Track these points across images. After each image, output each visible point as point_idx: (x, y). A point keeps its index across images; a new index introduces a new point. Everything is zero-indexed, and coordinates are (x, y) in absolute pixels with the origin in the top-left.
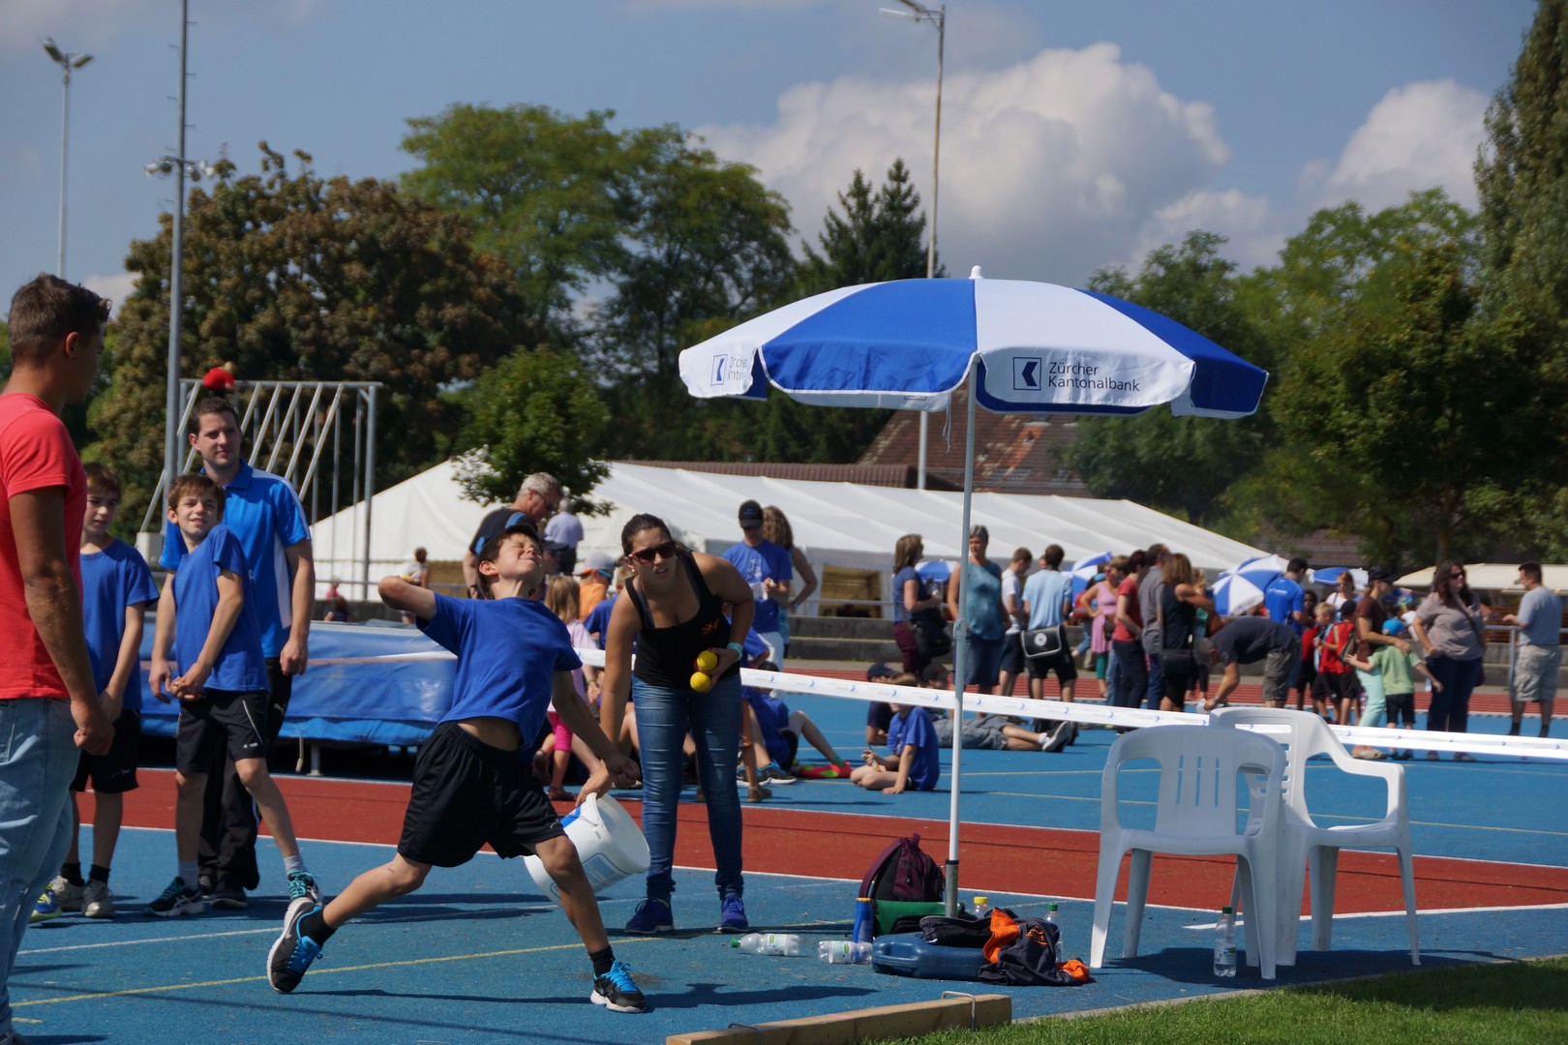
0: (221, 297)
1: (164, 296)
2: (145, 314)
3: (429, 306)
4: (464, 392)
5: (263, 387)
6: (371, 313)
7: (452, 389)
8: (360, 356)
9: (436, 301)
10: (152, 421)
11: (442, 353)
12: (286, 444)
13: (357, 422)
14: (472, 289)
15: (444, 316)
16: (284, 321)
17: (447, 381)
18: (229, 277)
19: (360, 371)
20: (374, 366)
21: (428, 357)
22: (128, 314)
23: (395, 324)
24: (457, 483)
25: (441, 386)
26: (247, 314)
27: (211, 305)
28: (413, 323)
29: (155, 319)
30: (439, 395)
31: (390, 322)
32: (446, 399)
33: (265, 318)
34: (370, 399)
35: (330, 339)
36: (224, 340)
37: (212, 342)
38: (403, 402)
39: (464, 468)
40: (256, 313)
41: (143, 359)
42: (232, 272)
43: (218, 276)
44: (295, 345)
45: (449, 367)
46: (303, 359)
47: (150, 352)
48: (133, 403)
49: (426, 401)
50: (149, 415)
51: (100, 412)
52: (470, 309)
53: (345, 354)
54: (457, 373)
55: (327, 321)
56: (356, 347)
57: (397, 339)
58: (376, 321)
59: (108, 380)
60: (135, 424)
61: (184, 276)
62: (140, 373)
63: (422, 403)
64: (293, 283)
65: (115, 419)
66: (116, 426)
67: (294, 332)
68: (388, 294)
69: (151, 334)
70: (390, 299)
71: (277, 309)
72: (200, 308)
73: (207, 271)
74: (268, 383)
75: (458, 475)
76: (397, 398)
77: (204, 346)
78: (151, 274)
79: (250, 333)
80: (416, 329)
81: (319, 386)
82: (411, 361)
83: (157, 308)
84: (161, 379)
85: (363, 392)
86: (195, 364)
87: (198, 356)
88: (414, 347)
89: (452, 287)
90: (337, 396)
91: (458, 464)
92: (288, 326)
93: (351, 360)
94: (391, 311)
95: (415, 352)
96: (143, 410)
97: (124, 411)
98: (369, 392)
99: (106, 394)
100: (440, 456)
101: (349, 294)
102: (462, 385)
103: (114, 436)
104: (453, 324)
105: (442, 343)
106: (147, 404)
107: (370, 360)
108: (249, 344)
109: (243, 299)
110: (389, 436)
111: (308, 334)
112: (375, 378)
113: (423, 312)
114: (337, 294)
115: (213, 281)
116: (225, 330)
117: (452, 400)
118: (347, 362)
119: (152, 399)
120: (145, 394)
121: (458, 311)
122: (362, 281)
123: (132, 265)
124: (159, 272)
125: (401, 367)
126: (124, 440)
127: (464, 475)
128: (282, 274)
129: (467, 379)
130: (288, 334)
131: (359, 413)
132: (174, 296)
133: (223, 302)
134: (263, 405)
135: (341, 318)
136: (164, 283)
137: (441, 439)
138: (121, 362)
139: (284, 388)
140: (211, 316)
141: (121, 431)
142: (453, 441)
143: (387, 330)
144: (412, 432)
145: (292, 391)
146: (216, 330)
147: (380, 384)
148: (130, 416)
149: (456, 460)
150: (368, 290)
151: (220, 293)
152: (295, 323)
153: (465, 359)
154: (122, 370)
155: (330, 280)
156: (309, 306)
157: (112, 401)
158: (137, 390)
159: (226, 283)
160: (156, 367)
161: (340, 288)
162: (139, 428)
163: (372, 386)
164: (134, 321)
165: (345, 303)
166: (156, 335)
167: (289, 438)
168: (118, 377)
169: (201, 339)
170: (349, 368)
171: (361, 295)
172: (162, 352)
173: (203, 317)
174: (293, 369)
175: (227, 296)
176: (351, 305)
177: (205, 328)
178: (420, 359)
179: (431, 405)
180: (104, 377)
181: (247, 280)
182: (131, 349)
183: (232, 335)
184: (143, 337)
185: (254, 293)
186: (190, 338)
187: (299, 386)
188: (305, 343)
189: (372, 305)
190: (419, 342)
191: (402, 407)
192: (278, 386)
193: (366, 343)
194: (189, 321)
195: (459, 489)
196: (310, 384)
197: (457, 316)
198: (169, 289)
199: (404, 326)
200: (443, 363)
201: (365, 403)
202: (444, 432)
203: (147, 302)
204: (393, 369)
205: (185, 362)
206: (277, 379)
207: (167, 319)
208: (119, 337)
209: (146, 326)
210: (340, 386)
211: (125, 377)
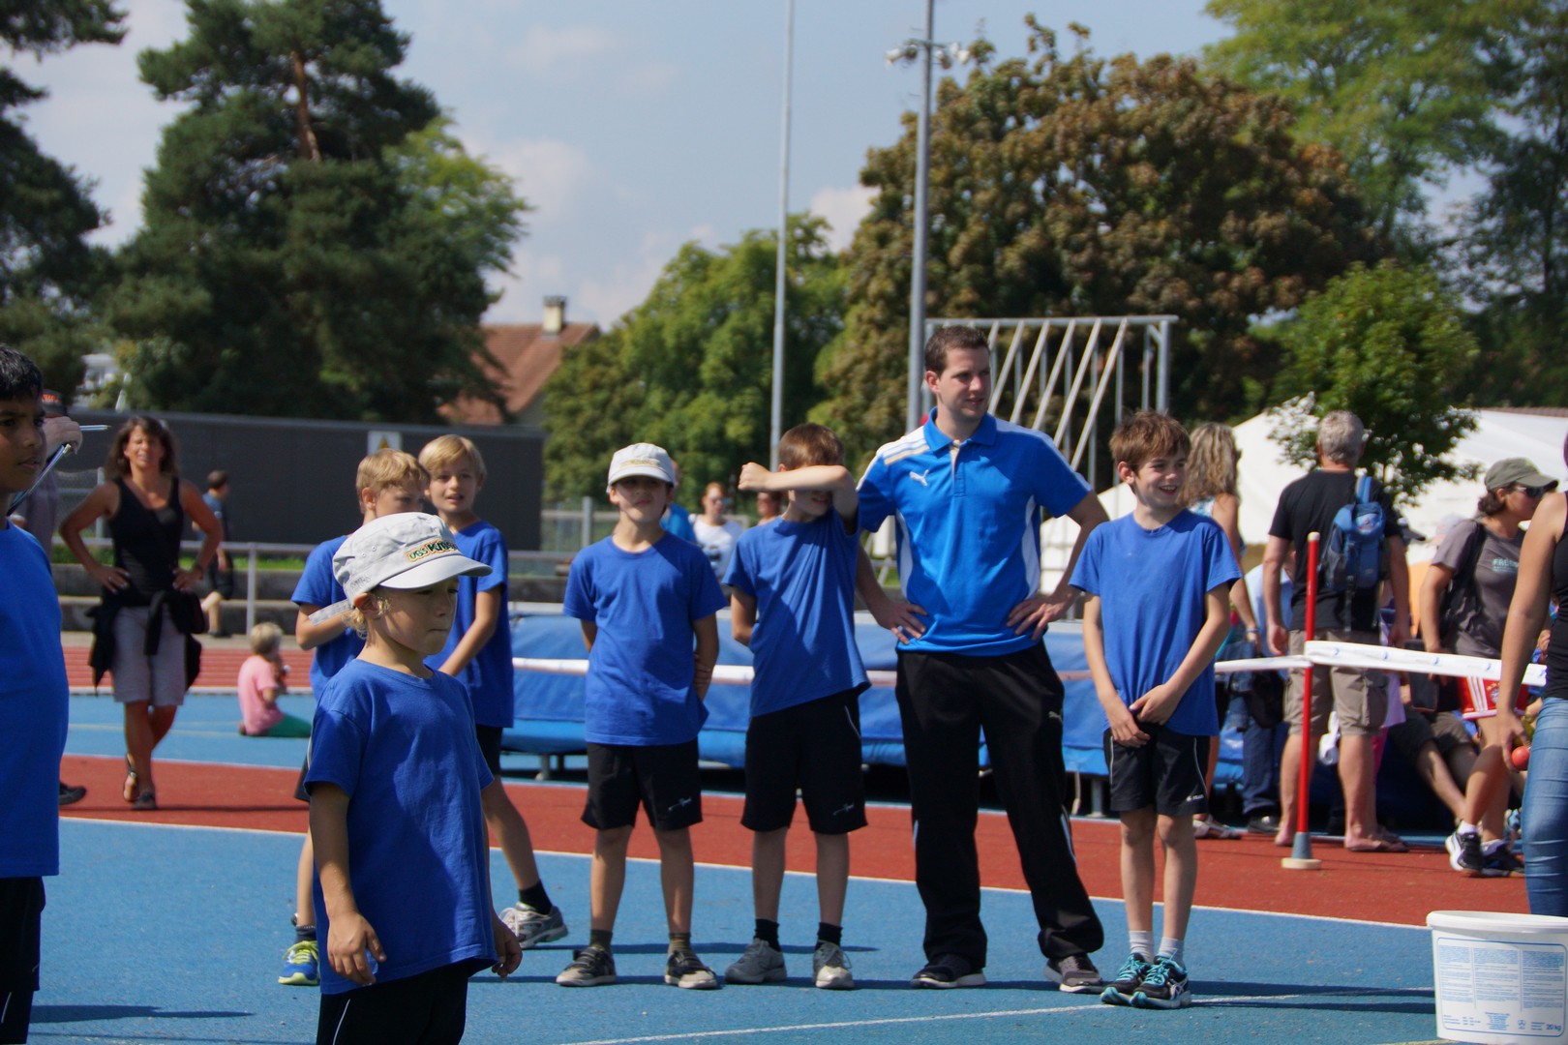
0: (977, 215)
1: (907, 217)
2: (883, 240)
3: (1238, 217)
4: (1283, 326)
5: (1026, 327)
6: (1163, 228)
7: (1266, 323)
8: (1148, 283)
9: (1246, 209)
10: (892, 373)
11: (1254, 276)
12: (1057, 397)
13: (1145, 367)
14: (1294, 191)
15: (1256, 228)
16: (1052, 243)
17: (1260, 311)
18: (985, 190)
19: (1149, 303)
20: (1166, 294)
21: (1236, 282)
22: (863, 241)
23: (1193, 241)
24: (1273, 443)
25: (1253, 318)
26: (1007, 235)
27: (963, 226)
28: (1217, 238)
29: (895, 246)
30: (1250, 330)
31: (1189, 237)
32: (1260, 335)
33: (1029, 239)
34: (1161, 337)
35: (1112, 264)
36: (979, 268)
37: (964, 272)
38: (1203, 341)
39: (1282, 423)
40: (1020, 232)
41: (881, 296)
42: (990, 183)
43: (972, 188)
44: (1066, 272)
45: (1263, 293)
46: (1077, 290)
47: (889, 287)
48: (869, 350)
49: (1234, 338)
50: (888, 365)
51: (830, 364)
52: (1291, 218)
53: (1129, 282)
54: (1273, 301)
55: (1107, 241)
56: (1144, 272)
57: (1197, 259)
58: (1169, 238)
59: (840, 324)
60: (871, 377)
61: (931, 190)
62: (877, 313)
63: (1228, 341)
64: (1065, 194)
65: (847, 372)
66: (849, 380)
67: (1065, 256)
68: (1184, 203)
69: (891, 265)
70: (1187, 208)
71: (1045, 229)
72: (949, 230)
73: (960, 182)
74: (1033, 321)
75: (1275, 432)
76: (1195, 336)
77: (954, 278)
78: (891, 190)
79: (1010, 259)
80: (1222, 246)
81: (1097, 323)
82: (1214, 289)
83: (897, 232)
84: (902, 319)
85: (1152, 330)
86: (943, 300)
87: (947, 290)
88: (1218, 269)
89: (1268, 189)
90: (1120, 335)
91: (1276, 419)
92: (1058, 248)
93: (1138, 288)
94: (1187, 224)
95: (1219, 276)
96: (881, 358)
97: (857, 361)
98: (1160, 328)
99: (837, 341)
100: (1251, 409)
101: (1136, 205)
102: (1281, 316)
103: (846, 392)
104: (1268, 238)
105: (1254, 263)
106: (885, 353)
107: (1161, 288)
108: (1010, 273)
109: (1002, 215)
110: (1186, 384)
111: (1083, 258)
112: (1167, 311)
113: (1230, 224)
114: (1121, 205)
115: (966, 194)
116: (980, 255)
117: (1268, 336)
118: (1131, 292)
119: (891, 344)
120: (884, 339)
121: (1275, 220)
122: (1152, 187)
123: (868, 179)
124: (899, 186)
125: (1201, 295)
126: (858, 398)
127: (1283, 432)
128: (1051, 183)
129: (1287, 308)
130: (1058, 259)
131: (1148, 356)
132: (918, 216)
133: (978, 221)
134: (1027, 348)
135: (1126, 236)
136: (907, 200)
137: (1253, 387)
138: (855, 300)
139: (1052, 327)
140: (964, 239)
141: (856, 387)
142: (1269, 389)
143: (1183, 249)
144: (1215, 378)
145: (1062, 331)
146: (969, 257)
147: (1174, 318)
148: (864, 368)
149: (1270, 413)
150: (1160, 199)
151: (974, 210)
152: (1066, 244)
153: (1284, 283)
154: (855, 311)
155: (1111, 187)
156: (1083, 222)
157: (844, 349)
158: (874, 334)
159: (982, 197)
160: (896, 305)
161: (1123, 197)
162: (876, 383)
163: (1164, 321)
164: (870, 249)
165: (1130, 217)
166: (898, 266)
167: (1060, 390)
168: (851, 319)
169: (950, 269)
170: (1135, 298)
171: (1150, 206)
172: (903, 286)
173: (954, 240)
174: (1065, 302)
175: (984, 211)
176: (1138, 219)
177: (955, 254)
178: (1225, 284)
179: (1239, 344)
180: (835, 319)
181: (1008, 192)
182: (867, 284)
183: (988, 261)
184: (881, 268)
185: (1017, 208)
186: (938, 268)
187: (1071, 324)
188: (1080, 269)
189: (1164, 217)
190: (1224, 262)
191: (1202, 347)
192: (1046, 324)
193: (1156, 266)
194: (937, 246)
195: (1277, 450)
196: (1085, 320)
197: (1274, 228)
198: (912, 207)
199: (1204, 243)
200: (1255, 289)
201: (1154, 344)
202: (1257, 378)
203: (885, 225)
204: (1190, 298)
205: (931, 298)
206: (1043, 315)
207: (909, 246)
208: (853, 270)
209: (885, 254)
210: (1124, 322)
211: (860, 319)
